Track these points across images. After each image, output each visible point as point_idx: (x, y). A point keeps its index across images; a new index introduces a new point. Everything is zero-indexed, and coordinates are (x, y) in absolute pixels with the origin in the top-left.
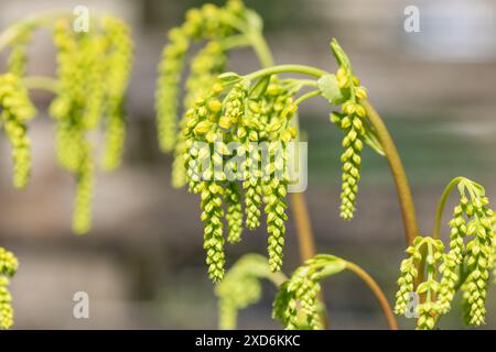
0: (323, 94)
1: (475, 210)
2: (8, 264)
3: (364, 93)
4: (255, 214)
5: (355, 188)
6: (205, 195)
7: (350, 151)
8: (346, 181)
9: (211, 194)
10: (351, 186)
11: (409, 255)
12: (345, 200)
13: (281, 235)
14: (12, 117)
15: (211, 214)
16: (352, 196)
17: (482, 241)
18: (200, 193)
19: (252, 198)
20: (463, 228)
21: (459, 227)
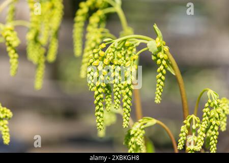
0: (150, 50)
1: (214, 105)
2: (8, 115)
3: (168, 49)
4: (118, 103)
5: (162, 91)
6: (96, 93)
7: (160, 75)
8: (158, 87)
9: (99, 92)
10: (160, 90)
11: (185, 124)
12: (157, 95)
13: (129, 112)
14: (10, 45)
15: (98, 101)
16: (160, 94)
17: (216, 119)
18: (94, 92)
19: (117, 96)
20: (209, 113)
21: (207, 113)
